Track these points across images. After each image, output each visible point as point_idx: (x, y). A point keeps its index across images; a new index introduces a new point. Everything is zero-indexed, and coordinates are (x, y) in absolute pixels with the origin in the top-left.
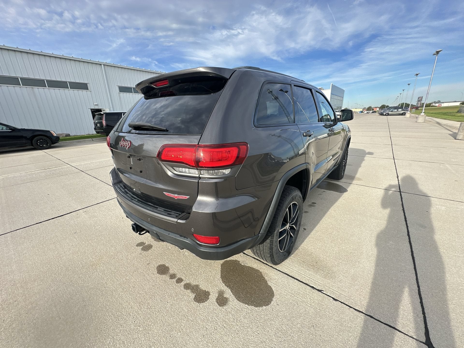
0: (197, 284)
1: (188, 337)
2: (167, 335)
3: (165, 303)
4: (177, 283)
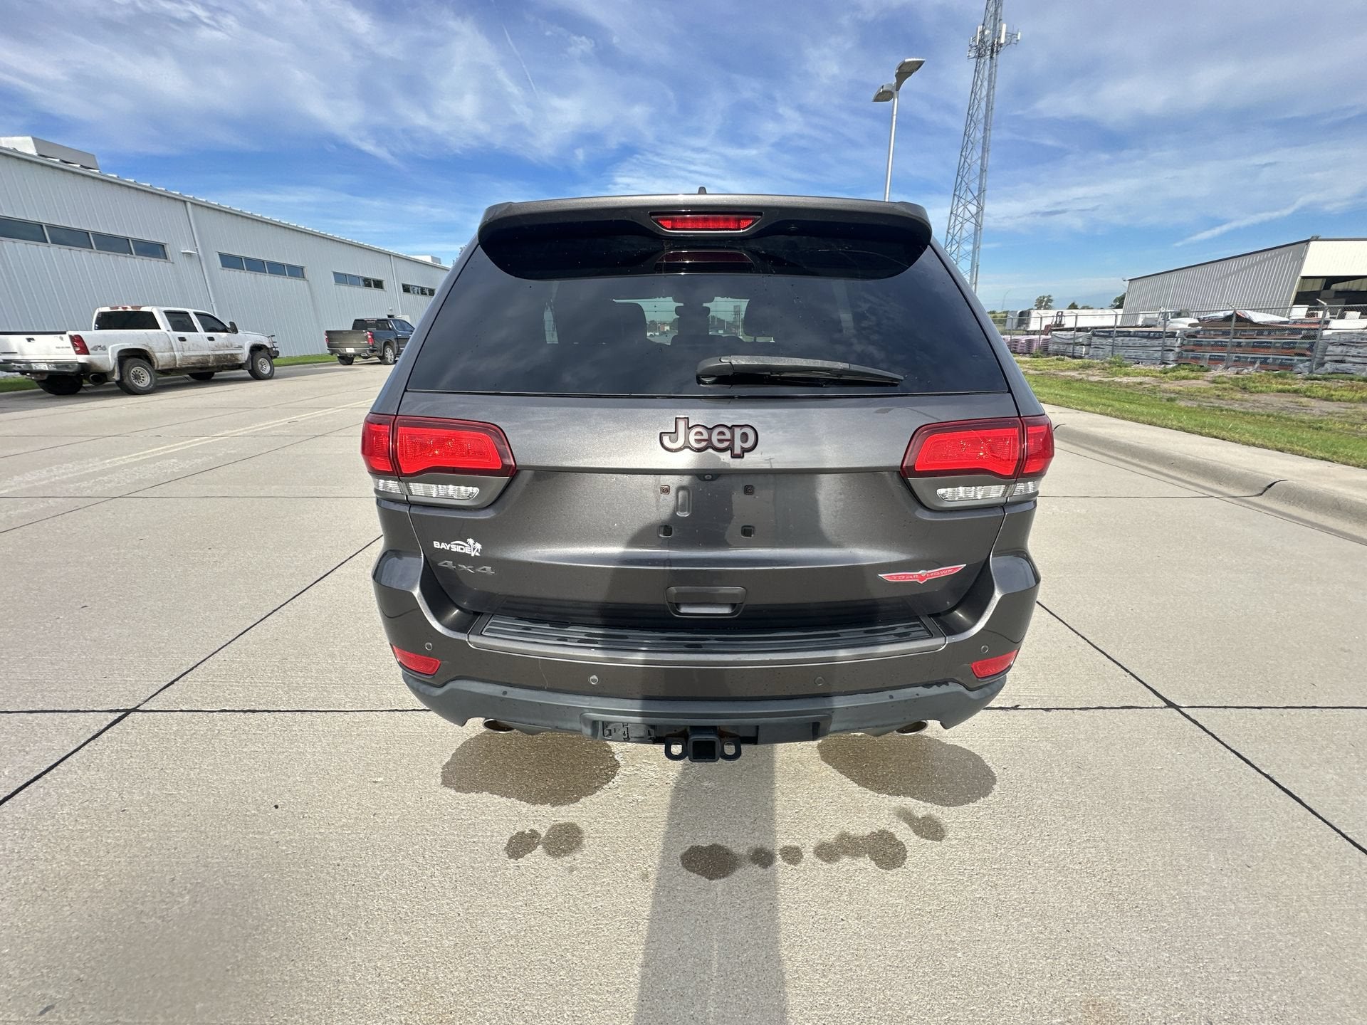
0: (838, 833)
1: (980, 943)
2: (946, 981)
3: (840, 927)
4: (795, 864)
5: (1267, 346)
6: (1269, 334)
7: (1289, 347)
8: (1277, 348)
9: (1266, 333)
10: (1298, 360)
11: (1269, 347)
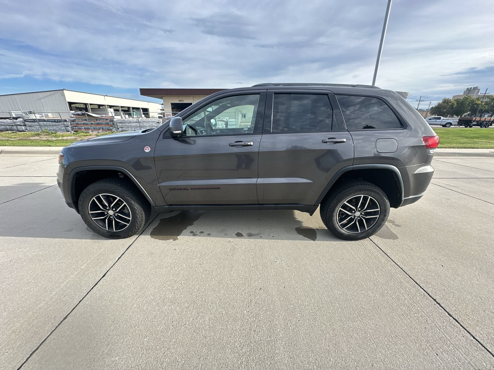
5: (101, 124)
6: (100, 120)
7: (107, 124)
8: (104, 124)
9: (98, 120)
10: (112, 128)
11: (102, 124)
